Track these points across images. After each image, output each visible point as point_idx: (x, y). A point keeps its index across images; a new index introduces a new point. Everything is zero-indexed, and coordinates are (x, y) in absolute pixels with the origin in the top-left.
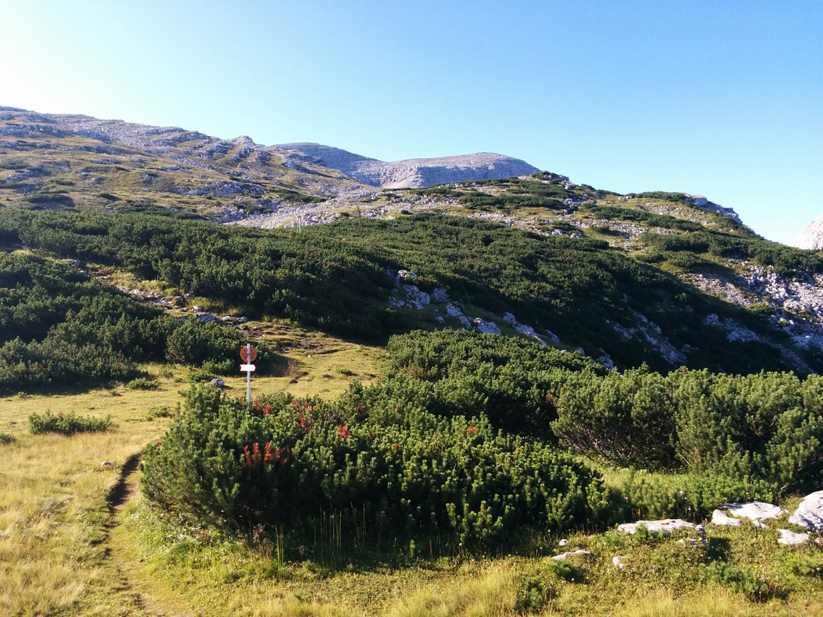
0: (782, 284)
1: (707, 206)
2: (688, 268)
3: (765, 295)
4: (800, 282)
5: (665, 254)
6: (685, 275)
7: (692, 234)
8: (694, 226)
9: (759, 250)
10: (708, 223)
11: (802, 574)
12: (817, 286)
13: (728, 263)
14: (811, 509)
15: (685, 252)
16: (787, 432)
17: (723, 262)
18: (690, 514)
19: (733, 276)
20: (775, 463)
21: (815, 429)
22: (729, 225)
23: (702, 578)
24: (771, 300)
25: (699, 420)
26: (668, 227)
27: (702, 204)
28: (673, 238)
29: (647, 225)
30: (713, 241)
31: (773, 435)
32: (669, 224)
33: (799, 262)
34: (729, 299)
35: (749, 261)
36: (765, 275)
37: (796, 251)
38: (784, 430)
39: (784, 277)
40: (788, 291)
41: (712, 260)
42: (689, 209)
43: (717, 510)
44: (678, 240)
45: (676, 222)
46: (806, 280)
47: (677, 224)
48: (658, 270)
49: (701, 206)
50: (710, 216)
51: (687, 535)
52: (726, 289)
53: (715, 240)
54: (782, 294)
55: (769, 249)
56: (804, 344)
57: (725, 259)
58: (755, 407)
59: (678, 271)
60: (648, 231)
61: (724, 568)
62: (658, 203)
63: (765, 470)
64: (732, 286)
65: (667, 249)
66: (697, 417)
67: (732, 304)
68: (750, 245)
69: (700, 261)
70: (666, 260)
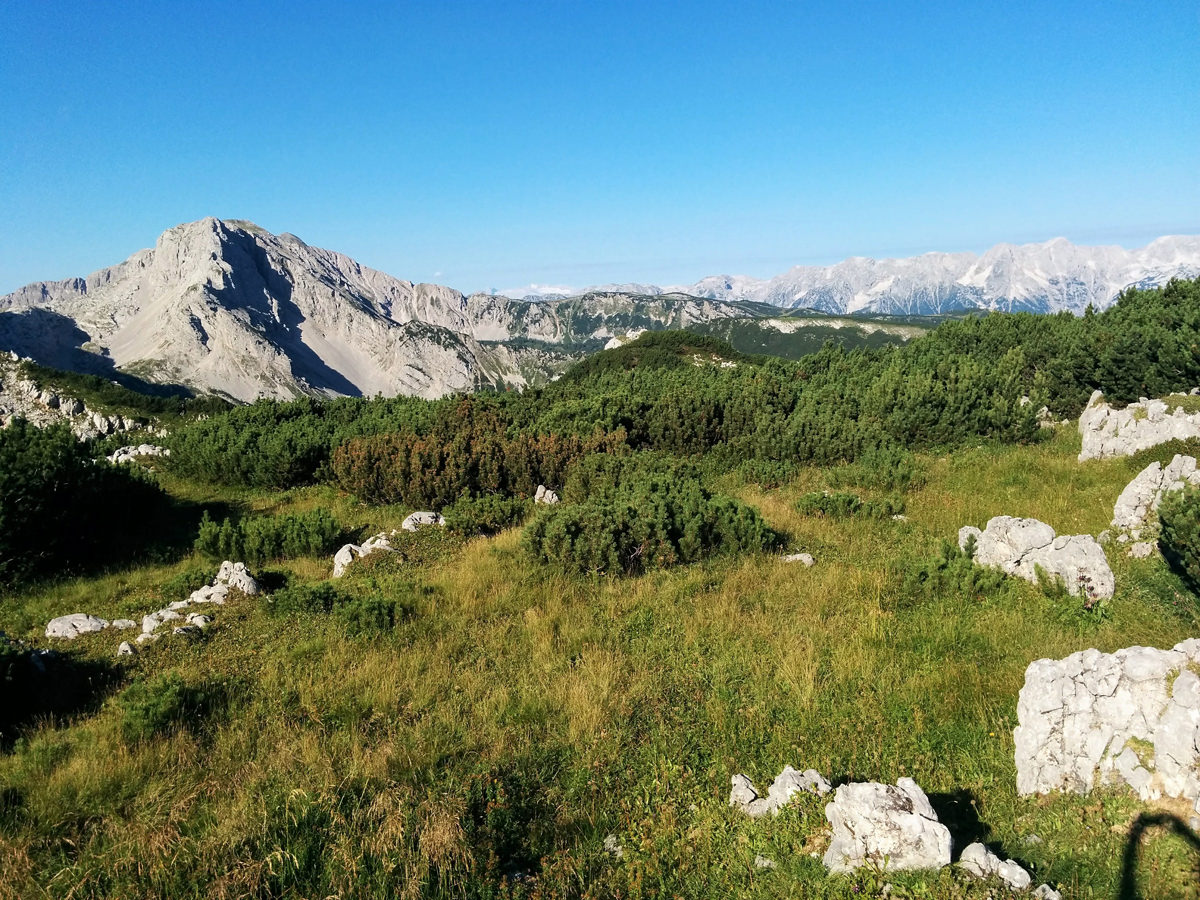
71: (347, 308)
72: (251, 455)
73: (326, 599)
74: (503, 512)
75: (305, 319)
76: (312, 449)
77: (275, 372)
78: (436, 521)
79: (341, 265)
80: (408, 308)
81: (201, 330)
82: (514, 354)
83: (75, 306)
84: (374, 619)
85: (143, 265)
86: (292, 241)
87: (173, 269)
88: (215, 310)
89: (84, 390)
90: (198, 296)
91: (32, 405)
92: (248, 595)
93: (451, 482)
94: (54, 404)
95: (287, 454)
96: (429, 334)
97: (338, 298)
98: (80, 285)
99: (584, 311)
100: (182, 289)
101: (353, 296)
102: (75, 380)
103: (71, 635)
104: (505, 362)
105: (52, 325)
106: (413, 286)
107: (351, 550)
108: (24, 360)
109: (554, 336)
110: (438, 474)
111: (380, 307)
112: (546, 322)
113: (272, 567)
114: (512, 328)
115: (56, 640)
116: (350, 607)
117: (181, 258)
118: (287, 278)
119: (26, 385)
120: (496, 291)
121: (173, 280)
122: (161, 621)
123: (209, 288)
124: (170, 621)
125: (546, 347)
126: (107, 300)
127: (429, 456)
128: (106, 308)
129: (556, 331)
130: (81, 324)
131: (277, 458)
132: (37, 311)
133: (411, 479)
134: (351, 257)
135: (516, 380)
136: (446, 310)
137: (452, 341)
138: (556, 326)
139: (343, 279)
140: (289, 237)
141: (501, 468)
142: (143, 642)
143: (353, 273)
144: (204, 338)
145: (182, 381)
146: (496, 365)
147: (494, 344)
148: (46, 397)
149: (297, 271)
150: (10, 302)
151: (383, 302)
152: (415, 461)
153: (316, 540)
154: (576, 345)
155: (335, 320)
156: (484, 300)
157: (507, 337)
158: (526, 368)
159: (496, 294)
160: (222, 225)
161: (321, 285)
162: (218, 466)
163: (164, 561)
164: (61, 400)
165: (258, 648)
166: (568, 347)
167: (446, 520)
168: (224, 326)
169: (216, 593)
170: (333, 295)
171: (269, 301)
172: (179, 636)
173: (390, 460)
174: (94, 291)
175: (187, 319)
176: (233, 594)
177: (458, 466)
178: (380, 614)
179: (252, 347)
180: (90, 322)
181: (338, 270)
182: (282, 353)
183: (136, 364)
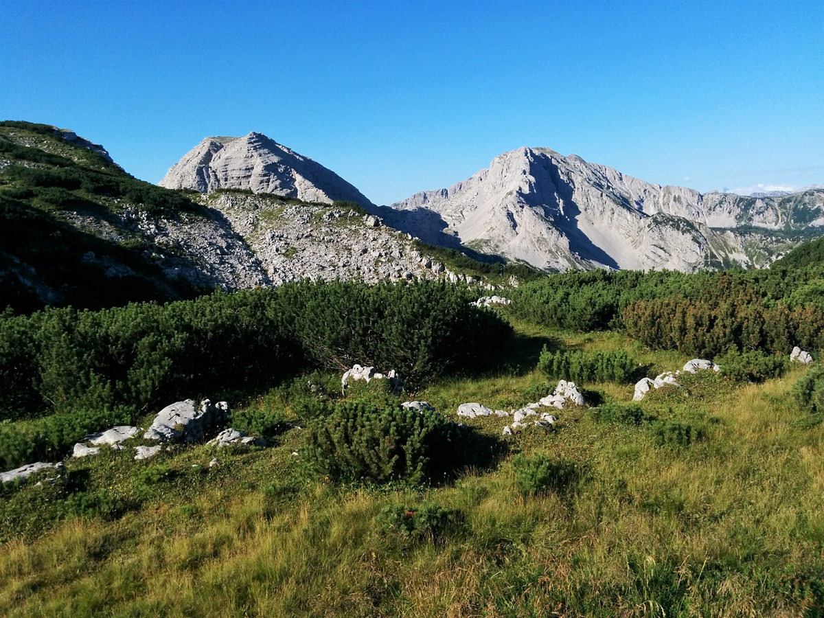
0: (152, 221)
1: (75, 141)
2: (61, 205)
3: (138, 232)
4: (168, 219)
5: (35, 189)
6: (58, 212)
7: (63, 169)
8: (65, 161)
9: (130, 188)
10: (79, 159)
11: (154, 483)
12: (181, 223)
13: (101, 200)
14: (163, 422)
15: (56, 188)
16: (145, 356)
17: (96, 199)
18: (50, 455)
19: (108, 213)
20: (136, 387)
21: (168, 351)
22: (100, 161)
23: (59, 514)
24: (143, 236)
25: (62, 358)
26: (36, 161)
27: (71, 139)
28: (43, 173)
29: (12, 157)
30: (85, 178)
31: (134, 361)
32: (38, 157)
33: (165, 201)
34: (104, 236)
35: (121, 199)
36: (136, 213)
37: (162, 190)
38: (142, 356)
39: (154, 215)
40: (158, 227)
41: (86, 197)
42: (58, 143)
43: (77, 444)
44: (48, 175)
45: (45, 156)
46: (173, 217)
47: (46, 158)
48: (29, 207)
49: (71, 141)
50: (80, 152)
51: (45, 476)
52: (101, 226)
53: (87, 177)
54: (152, 230)
55: (139, 187)
56: (173, 276)
57: (98, 197)
58: (116, 338)
59: (51, 207)
60: (14, 163)
61: (81, 497)
62: (23, 134)
63: (127, 396)
64: (106, 223)
65: (37, 185)
66: (59, 355)
67: (108, 241)
68: (121, 184)
69: (73, 198)
70: (36, 196)
71: (610, 204)
72: (564, 308)
73: (635, 416)
74: (766, 365)
75: (580, 212)
76: (606, 306)
77: (558, 249)
78: (711, 367)
79: (608, 175)
80: (656, 204)
81: (513, 220)
82: (739, 238)
83: (441, 206)
84: (675, 437)
85: (481, 180)
86: (576, 159)
87: (499, 182)
88: (522, 207)
89: (445, 258)
90: (513, 198)
91: (417, 266)
92: (578, 405)
93: (718, 338)
94: (429, 266)
95: (589, 308)
96: (671, 223)
97: (605, 198)
98: (445, 193)
99: (805, 204)
100: (503, 194)
101: (616, 196)
102: (441, 251)
103: (472, 416)
104: (731, 243)
105: (428, 217)
106: (660, 188)
107: (648, 382)
108: (414, 239)
109: (776, 224)
110: (708, 331)
111: (634, 203)
112: (770, 214)
113: (590, 387)
114: (739, 218)
115: (463, 418)
116: (656, 425)
117: (504, 174)
118: (571, 185)
119: (415, 253)
120: (728, 190)
121: (499, 188)
122: (525, 415)
123: (520, 193)
124: (531, 416)
125: (768, 233)
126: (459, 202)
127: (701, 317)
128: (458, 207)
129: (778, 220)
130: (444, 217)
131: (582, 311)
132: (421, 209)
133: (686, 333)
134: (616, 169)
135: (740, 257)
136: (685, 205)
137: (689, 228)
138: (778, 216)
139: (609, 184)
140: (574, 157)
141: (761, 331)
142: (516, 428)
143: (616, 180)
144: (515, 226)
145: (499, 253)
146: (725, 246)
147: (723, 230)
148: (425, 261)
149: (577, 179)
150: (407, 204)
151: (637, 200)
152: (690, 321)
153: (619, 372)
154: (795, 232)
155: (602, 213)
156: (717, 196)
157: (734, 225)
158: (749, 249)
159: (727, 192)
160: (531, 151)
161: (594, 189)
162: (543, 313)
163: (517, 374)
164: (432, 264)
165: (592, 444)
166: (787, 233)
167: (720, 368)
168: (528, 218)
169: (556, 400)
170: (602, 195)
171: (558, 201)
172: (538, 427)
173: (669, 318)
174: (452, 197)
175: (505, 213)
176: (568, 403)
177: (725, 327)
178: (680, 434)
179: (544, 231)
180: (449, 216)
181: (606, 178)
182: (564, 236)
183: (473, 242)
